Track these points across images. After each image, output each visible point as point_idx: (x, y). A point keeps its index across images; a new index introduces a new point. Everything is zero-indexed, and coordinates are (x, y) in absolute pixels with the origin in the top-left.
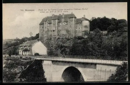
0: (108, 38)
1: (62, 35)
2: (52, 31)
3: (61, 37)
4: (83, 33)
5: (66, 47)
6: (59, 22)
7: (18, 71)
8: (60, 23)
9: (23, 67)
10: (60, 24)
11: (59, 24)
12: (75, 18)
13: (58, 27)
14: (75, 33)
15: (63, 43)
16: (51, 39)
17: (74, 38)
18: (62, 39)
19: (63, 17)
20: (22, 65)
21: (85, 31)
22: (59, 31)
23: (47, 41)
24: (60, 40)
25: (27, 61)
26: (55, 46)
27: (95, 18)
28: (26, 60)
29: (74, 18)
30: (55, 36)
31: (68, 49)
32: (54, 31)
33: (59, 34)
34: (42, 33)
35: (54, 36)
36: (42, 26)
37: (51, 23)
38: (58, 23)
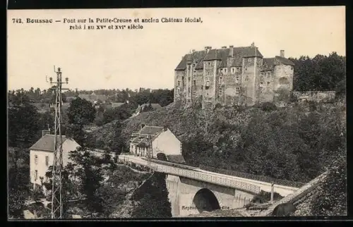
0: (335, 110)
1: (226, 99)
2: (204, 88)
3: (223, 102)
4: (277, 95)
5: (234, 128)
6: (220, 68)
7: (129, 189)
8: (224, 69)
9: (137, 183)
10: (223, 71)
11: (219, 70)
12: (260, 57)
13: (217, 78)
14: (258, 95)
15: (228, 118)
16: (201, 106)
17: (253, 106)
18: (226, 107)
19: (232, 53)
20: (135, 179)
21: (281, 91)
22: (220, 88)
23: (191, 110)
24: (222, 109)
25: (143, 172)
26: (209, 125)
27: (308, 57)
28: (141, 170)
29: (256, 58)
30: (210, 99)
31: (237, 132)
32: (207, 88)
33: (220, 96)
34: (180, 92)
35: (207, 101)
36: (181, 74)
37: (202, 69)
38: (217, 69)
